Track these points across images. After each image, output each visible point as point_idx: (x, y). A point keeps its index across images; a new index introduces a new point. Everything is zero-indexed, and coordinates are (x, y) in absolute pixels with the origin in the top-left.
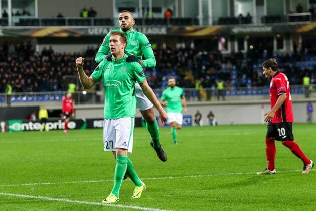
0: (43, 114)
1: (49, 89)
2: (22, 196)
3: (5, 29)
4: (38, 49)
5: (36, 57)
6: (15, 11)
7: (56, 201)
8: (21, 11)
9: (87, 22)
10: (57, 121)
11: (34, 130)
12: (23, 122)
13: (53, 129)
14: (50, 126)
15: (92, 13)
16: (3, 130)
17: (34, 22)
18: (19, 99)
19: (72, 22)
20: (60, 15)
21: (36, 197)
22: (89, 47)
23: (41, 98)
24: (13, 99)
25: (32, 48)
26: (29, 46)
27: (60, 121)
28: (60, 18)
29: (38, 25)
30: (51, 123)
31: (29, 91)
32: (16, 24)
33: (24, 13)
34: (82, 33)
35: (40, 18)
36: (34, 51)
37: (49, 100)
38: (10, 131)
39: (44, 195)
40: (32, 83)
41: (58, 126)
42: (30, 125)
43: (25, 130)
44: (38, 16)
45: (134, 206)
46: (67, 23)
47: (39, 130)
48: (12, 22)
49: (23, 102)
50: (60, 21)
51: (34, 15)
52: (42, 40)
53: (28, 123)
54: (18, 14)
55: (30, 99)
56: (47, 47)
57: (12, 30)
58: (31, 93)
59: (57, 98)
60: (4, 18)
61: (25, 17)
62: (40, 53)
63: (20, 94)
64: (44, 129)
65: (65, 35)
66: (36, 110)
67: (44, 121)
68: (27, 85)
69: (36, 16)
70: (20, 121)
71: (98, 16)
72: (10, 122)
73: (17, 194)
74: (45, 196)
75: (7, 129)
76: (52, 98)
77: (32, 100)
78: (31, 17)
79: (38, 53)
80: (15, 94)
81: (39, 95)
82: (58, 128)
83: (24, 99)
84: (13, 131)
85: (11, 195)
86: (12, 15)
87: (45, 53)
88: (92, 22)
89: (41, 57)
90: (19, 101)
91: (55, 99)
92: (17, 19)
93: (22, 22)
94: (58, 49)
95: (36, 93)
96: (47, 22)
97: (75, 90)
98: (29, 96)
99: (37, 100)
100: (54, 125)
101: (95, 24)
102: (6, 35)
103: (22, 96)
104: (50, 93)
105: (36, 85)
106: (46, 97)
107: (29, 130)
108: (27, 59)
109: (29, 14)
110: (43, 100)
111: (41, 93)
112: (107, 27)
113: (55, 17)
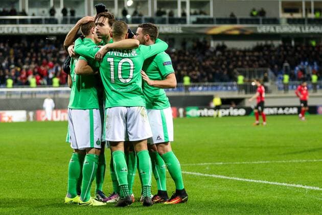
0: (217, 102)
1: (222, 80)
2: (199, 174)
3: (184, 27)
4: (213, 44)
5: (211, 52)
6: (193, 11)
7: (228, 179)
8: (198, 11)
9: (257, 21)
10: (229, 108)
11: (209, 116)
12: (200, 109)
13: (225, 116)
14: (223, 112)
16: (181, 115)
17: (210, 21)
18: (196, 88)
19: (243, 21)
20: (232, 15)
21: (210, 176)
22: (258, 44)
23: (214, 88)
24: (190, 89)
25: (208, 44)
26: (205, 42)
27: (231, 108)
28: (232, 18)
29: (213, 23)
30: (224, 110)
31: (204, 82)
32: (194, 23)
33: (201, 13)
34: (251, 31)
35: (215, 18)
36: (209, 47)
37: (221, 89)
38: (187, 117)
39: (217, 174)
40: (208, 75)
41: (229, 113)
42: (205, 112)
43: (201, 116)
44: (214, 15)
45: (296, 185)
46: (238, 22)
47: (212, 117)
48: (190, 21)
49: (199, 91)
50: (232, 20)
51: (209, 14)
52: (216, 37)
53: (203, 109)
54: (195, 14)
55: (205, 88)
56: (220, 43)
57: (189, 28)
58: (207, 84)
59: (229, 88)
60: (183, 17)
61: (202, 16)
62: (215, 48)
63: (197, 84)
64: (217, 116)
65: (236, 32)
66: (211, 98)
67: (217, 108)
68: (202, 76)
69: (212, 16)
71: (268, 16)
72: (188, 108)
73: (193, 172)
74: (219, 175)
75: (185, 115)
76: (224, 88)
77: (207, 90)
78: (207, 17)
79: (213, 48)
80: (192, 84)
81: (214, 86)
82: (229, 115)
83: (200, 88)
85: (188, 173)
86: (191, 14)
87: (218, 48)
88: (261, 21)
89: (215, 52)
90: (195, 91)
91: (227, 89)
92: (194, 18)
93: (199, 21)
94: (230, 44)
95: (211, 84)
96: (221, 21)
97: (244, 81)
98: (205, 86)
99: (212, 90)
100: (226, 112)
101: (263, 23)
102: (185, 32)
103: (199, 86)
104: (223, 83)
105: (211, 76)
106: (219, 88)
107: (204, 116)
108: (203, 53)
110: (216, 90)
111: (215, 84)
112: (274, 25)
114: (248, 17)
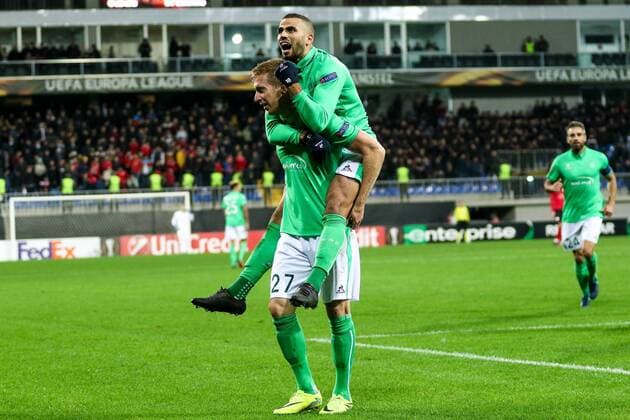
0: (461, 214)
1: (472, 173)
2: (427, 351)
3: (397, 74)
4: (452, 105)
5: (448, 119)
6: (413, 43)
7: (483, 361)
8: (423, 44)
9: (532, 60)
10: (484, 226)
11: (447, 241)
12: (429, 229)
13: (478, 240)
14: (473, 234)
15: (541, 45)
16: (395, 241)
17: (446, 61)
18: (421, 189)
19: (508, 61)
20: (488, 50)
21: (449, 354)
22: (537, 102)
23: (456, 188)
24: (411, 190)
25: (442, 106)
26: (437, 102)
27: (490, 226)
28: (490, 54)
29: (451, 66)
30: (474, 230)
31: (438, 177)
32: (416, 65)
33: (429, 46)
34: (524, 79)
35: (455, 55)
36: (445, 110)
37: (470, 190)
38: (407, 244)
39: (462, 350)
40: (443, 163)
41: (485, 235)
42: (439, 234)
43: (431, 241)
44: (452, 51)
45: (612, 368)
46: (499, 61)
47: (454, 242)
48: (408, 61)
49: (428, 194)
50: (489, 60)
51: (445, 49)
52: (458, 91)
53: (435, 229)
54: (418, 48)
55: (439, 189)
56: (467, 103)
57: (408, 75)
58: (440, 180)
59: (485, 188)
60: (396, 55)
61: (430, 53)
62: (455, 113)
63: (423, 181)
64: (463, 240)
65: (496, 82)
66: (450, 207)
67: (462, 226)
68: (434, 167)
69: (449, 52)
70: (423, 226)
71: (552, 51)
72: (406, 228)
73: (418, 347)
74: (465, 352)
75: (401, 240)
76: (475, 188)
77: (441, 193)
78: (439, 54)
79: (451, 113)
80: (413, 181)
81: (454, 183)
82: (486, 238)
83: (430, 189)
84: (412, 243)
85: (407, 349)
86: (409, 49)
87: (463, 112)
88: (542, 61)
89: (456, 120)
90: (421, 193)
91: (480, 191)
92: (416, 57)
93: (425, 62)
94: (484, 105)
95: (448, 180)
96: (466, 61)
97: (511, 173)
98: (437, 184)
99: (451, 192)
100: (479, 233)
101: (547, 65)
102: (399, 83)
103: (427, 185)
104: (472, 179)
105: (450, 167)
106: (466, 187)
107: (438, 242)
108: (433, 122)
109: (437, 49)
110: (459, 192)
111: (457, 180)
112: (568, 68)
113: (481, 54)
114: (518, 53)
